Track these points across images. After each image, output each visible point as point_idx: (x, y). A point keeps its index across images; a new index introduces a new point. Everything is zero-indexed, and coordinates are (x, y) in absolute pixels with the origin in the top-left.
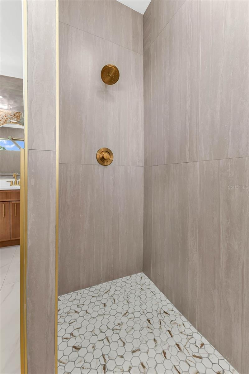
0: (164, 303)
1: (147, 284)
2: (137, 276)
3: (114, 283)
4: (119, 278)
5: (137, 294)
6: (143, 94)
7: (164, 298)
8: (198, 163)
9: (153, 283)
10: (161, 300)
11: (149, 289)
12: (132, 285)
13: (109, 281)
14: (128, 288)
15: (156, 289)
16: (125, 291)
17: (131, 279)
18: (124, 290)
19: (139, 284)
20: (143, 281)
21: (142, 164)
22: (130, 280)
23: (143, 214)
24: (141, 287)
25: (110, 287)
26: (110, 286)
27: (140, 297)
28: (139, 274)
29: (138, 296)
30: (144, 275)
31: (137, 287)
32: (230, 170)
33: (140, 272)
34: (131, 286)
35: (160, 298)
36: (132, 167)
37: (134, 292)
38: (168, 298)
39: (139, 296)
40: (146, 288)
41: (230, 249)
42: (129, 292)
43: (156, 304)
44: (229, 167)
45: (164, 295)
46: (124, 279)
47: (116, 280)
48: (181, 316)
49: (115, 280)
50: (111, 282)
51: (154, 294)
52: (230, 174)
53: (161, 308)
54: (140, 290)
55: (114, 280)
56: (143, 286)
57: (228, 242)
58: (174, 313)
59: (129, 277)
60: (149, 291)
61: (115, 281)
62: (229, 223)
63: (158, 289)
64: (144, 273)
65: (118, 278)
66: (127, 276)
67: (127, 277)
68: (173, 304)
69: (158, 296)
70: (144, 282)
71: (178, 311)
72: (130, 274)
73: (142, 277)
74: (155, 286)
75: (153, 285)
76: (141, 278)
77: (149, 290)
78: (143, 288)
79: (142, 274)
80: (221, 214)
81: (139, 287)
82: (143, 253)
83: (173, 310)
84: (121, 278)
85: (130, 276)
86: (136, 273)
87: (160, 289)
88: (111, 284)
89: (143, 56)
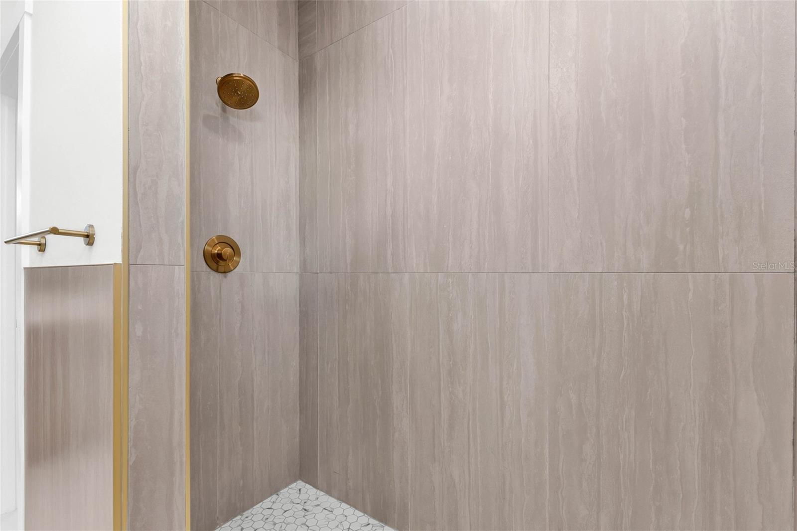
0: (352, 519)
1: (313, 498)
2: (290, 491)
3: (247, 517)
4: (254, 506)
5: (298, 522)
6: (298, 135)
7: (349, 510)
8: (407, 276)
9: (324, 493)
10: (346, 516)
11: (318, 505)
12: (286, 510)
13: (235, 516)
14: (279, 517)
15: (332, 502)
16: (275, 524)
17: (279, 499)
18: (272, 523)
19: (298, 504)
20: (303, 497)
21: (296, 268)
22: (278, 501)
23: (298, 366)
24: (303, 506)
25: (240, 528)
26: (240, 525)
27: (307, 523)
28: (293, 485)
29: (302, 524)
30: (304, 484)
31: (296, 510)
32: (451, 288)
33: (295, 481)
34: (283, 511)
35: (342, 514)
36: (277, 273)
37: (291, 520)
38: (356, 508)
39: (304, 524)
40: (312, 506)
41: (453, 398)
42: (283, 523)
43: (338, 526)
44: (450, 285)
45: (349, 506)
46: (267, 503)
47: (250, 511)
48: (384, 527)
49: (246, 512)
50: (239, 517)
51: (330, 511)
52: (451, 295)
53: (349, 528)
54: (303, 513)
55: (244, 511)
56: (306, 504)
57: (450, 389)
58: (373, 527)
59: (274, 497)
60: (320, 509)
61: (246, 514)
62: (451, 363)
63: (336, 500)
64: (303, 481)
65: (252, 505)
66: (271, 495)
67: (270, 498)
68: (367, 514)
69: (337, 512)
70: (307, 496)
71: (377, 522)
72: (276, 491)
73: (300, 490)
74: (328, 496)
75: (324, 496)
76: (298, 492)
77: (319, 507)
78: (307, 509)
79: (300, 484)
80: (441, 350)
81: (300, 507)
82: (300, 442)
83: (369, 524)
84: (258, 503)
85: (277, 495)
86: (287, 485)
87: (339, 499)
88: (240, 522)
89: (298, 62)
